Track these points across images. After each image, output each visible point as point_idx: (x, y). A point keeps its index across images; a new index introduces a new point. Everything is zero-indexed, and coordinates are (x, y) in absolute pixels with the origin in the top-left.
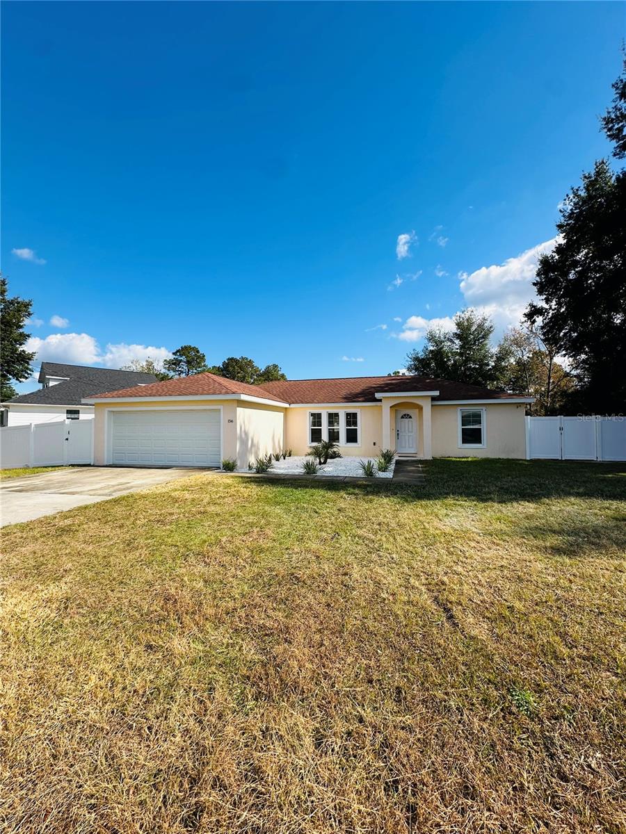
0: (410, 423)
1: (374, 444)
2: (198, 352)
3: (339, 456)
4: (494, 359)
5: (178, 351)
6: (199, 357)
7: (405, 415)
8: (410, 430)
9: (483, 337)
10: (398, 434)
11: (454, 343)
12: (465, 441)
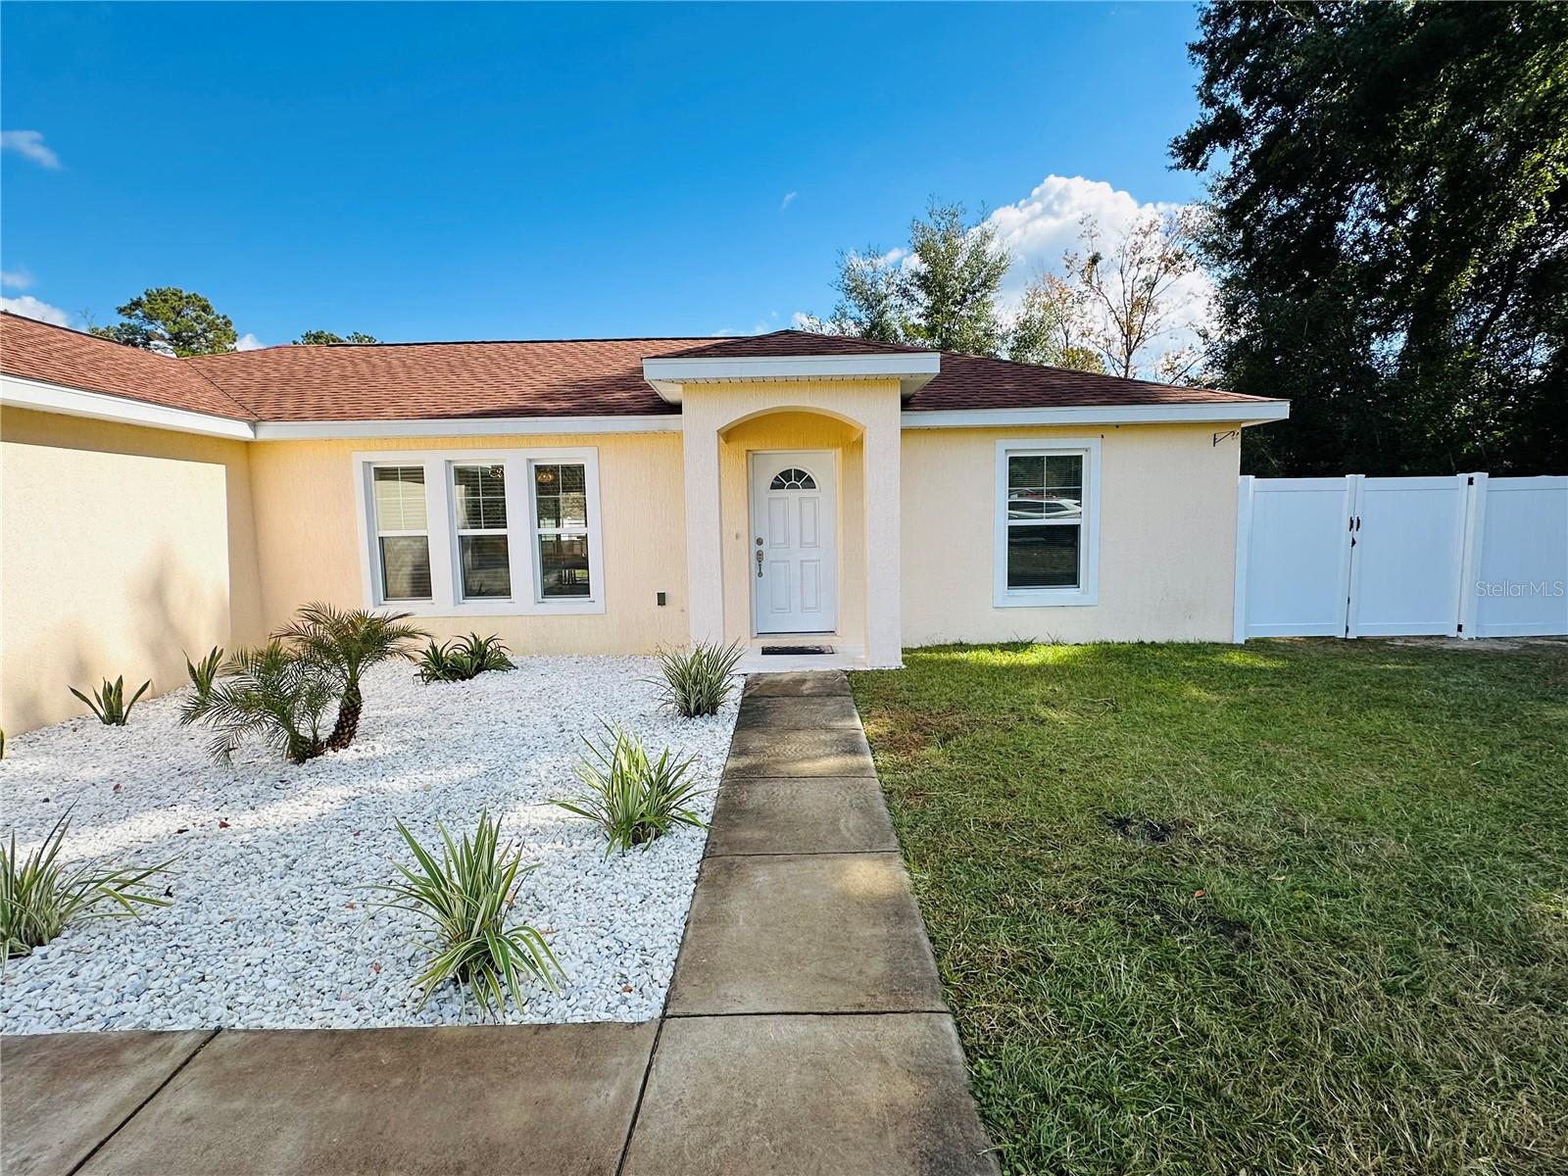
0: (808, 506)
1: (662, 599)
2: (205, 309)
3: (503, 665)
4: (1011, 342)
5: (137, 304)
6: (212, 326)
7: (786, 474)
8: (809, 538)
9: (984, 284)
10: (760, 555)
11: (912, 299)
12: (1019, 578)
